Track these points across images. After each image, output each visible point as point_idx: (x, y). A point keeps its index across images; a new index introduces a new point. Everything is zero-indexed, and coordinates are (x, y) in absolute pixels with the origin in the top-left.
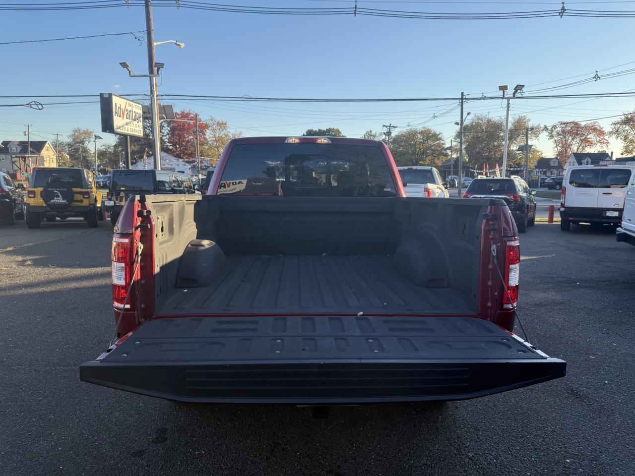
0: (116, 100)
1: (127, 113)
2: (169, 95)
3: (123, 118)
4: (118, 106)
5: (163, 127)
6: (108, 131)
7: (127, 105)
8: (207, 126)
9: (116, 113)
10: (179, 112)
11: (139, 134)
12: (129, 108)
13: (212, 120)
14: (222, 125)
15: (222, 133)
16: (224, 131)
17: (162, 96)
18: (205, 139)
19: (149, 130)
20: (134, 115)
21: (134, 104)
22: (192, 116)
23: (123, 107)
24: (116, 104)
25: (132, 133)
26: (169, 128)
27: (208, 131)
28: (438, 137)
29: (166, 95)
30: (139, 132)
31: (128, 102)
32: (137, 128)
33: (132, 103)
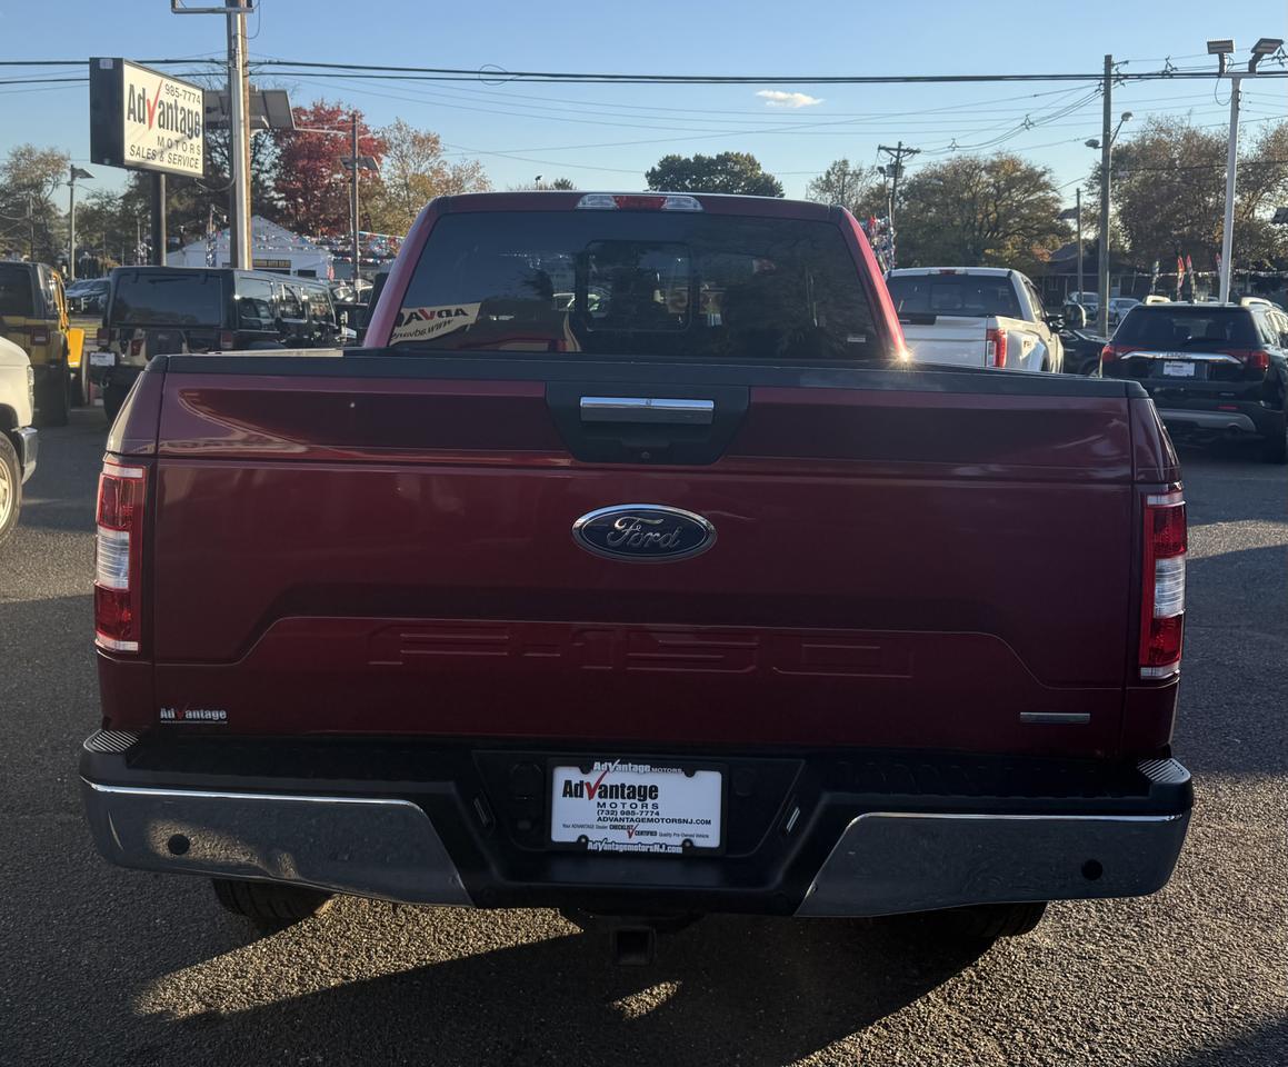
0: (132, 77)
1: (162, 113)
2: (279, 63)
3: (150, 126)
4: (138, 91)
5: (260, 146)
6: (107, 161)
7: (163, 90)
8: (382, 147)
9: (131, 111)
10: (309, 107)
11: (193, 170)
12: (168, 99)
13: (400, 129)
14: (426, 144)
15: (425, 165)
16: (431, 159)
17: (261, 64)
18: (377, 181)
19: (223, 154)
20: (180, 117)
21: (182, 87)
22: (345, 117)
23: (150, 96)
24: (132, 86)
25: (172, 166)
26: (278, 151)
27: (385, 160)
28: (1042, 179)
29: (270, 63)
30: (193, 162)
31: (166, 81)
32: (188, 154)
33: (176, 85)
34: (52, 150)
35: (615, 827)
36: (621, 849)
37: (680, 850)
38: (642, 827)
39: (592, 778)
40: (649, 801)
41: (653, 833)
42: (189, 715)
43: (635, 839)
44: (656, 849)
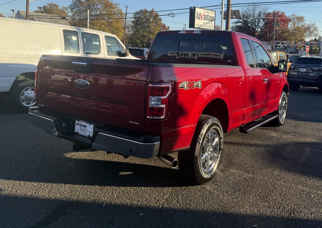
0: (197, 10)
1: (205, 17)
2: (238, 4)
3: (201, 20)
4: (199, 13)
6: (192, 27)
7: (205, 12)
8: (290, 20)
9: (197, 17)
12: (205, 14)
13: (294, 16)
14: (300, 19)
15: (300, 24)
16: (302, 23)
17: (234, 5)
18: (287, 29)
20: (209, 18)
21: (210, 11)
22: (280, 14)
23: (202, 14)
24: (197, 12)
25: (206, 28)
26: (264, 23)
27: (290, 23)
29: (236, 4)
30: (212, 27)
31: (206, 10)
32: (211, 25)
33: (208, 11)
34: (217, 25)
35: (82, 131)
36: (82, 134)
37: (88, 136)
38: (85, 132)
39: (79, 123)
40: (85, 128)
41: (86, 133)
42: (41, 105)
43: (84, 133)
44: (85, 135)
